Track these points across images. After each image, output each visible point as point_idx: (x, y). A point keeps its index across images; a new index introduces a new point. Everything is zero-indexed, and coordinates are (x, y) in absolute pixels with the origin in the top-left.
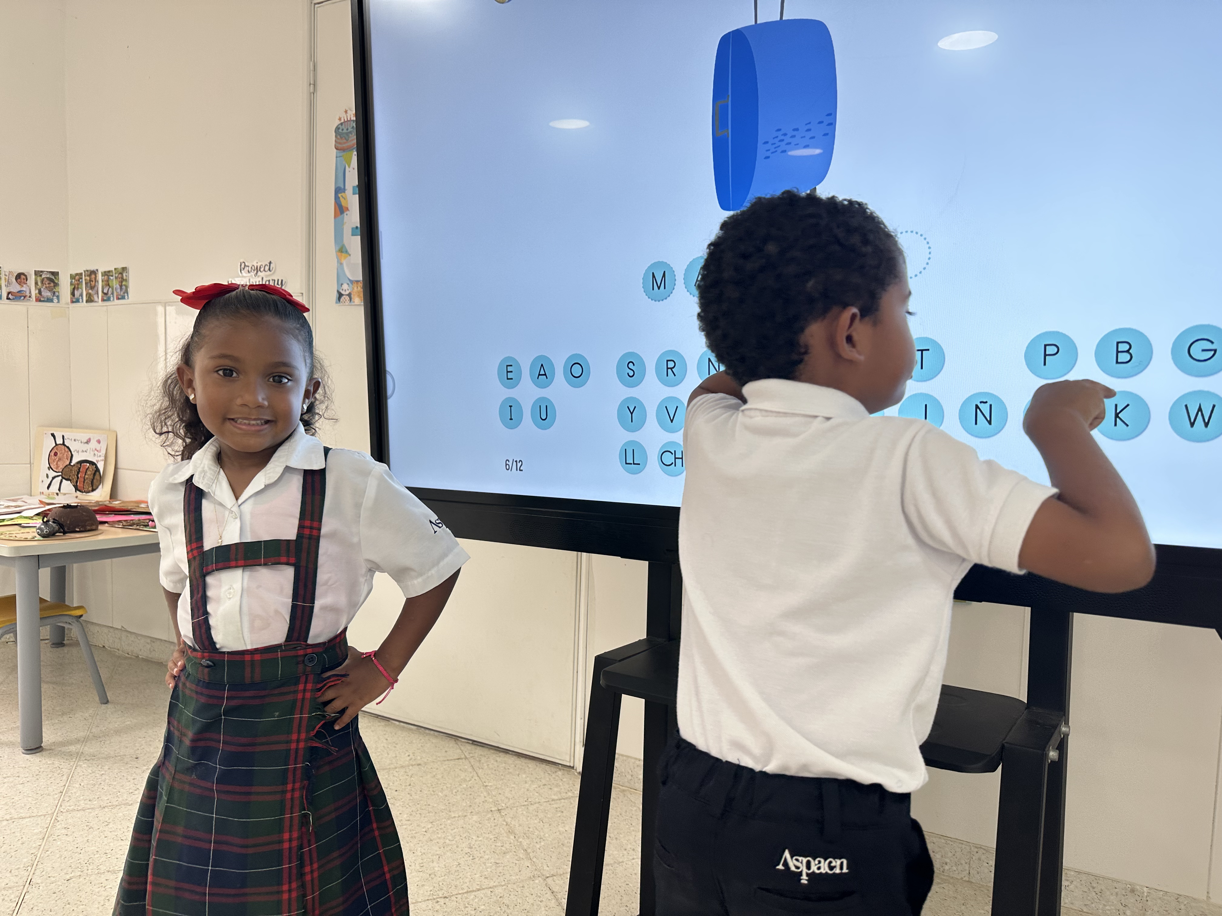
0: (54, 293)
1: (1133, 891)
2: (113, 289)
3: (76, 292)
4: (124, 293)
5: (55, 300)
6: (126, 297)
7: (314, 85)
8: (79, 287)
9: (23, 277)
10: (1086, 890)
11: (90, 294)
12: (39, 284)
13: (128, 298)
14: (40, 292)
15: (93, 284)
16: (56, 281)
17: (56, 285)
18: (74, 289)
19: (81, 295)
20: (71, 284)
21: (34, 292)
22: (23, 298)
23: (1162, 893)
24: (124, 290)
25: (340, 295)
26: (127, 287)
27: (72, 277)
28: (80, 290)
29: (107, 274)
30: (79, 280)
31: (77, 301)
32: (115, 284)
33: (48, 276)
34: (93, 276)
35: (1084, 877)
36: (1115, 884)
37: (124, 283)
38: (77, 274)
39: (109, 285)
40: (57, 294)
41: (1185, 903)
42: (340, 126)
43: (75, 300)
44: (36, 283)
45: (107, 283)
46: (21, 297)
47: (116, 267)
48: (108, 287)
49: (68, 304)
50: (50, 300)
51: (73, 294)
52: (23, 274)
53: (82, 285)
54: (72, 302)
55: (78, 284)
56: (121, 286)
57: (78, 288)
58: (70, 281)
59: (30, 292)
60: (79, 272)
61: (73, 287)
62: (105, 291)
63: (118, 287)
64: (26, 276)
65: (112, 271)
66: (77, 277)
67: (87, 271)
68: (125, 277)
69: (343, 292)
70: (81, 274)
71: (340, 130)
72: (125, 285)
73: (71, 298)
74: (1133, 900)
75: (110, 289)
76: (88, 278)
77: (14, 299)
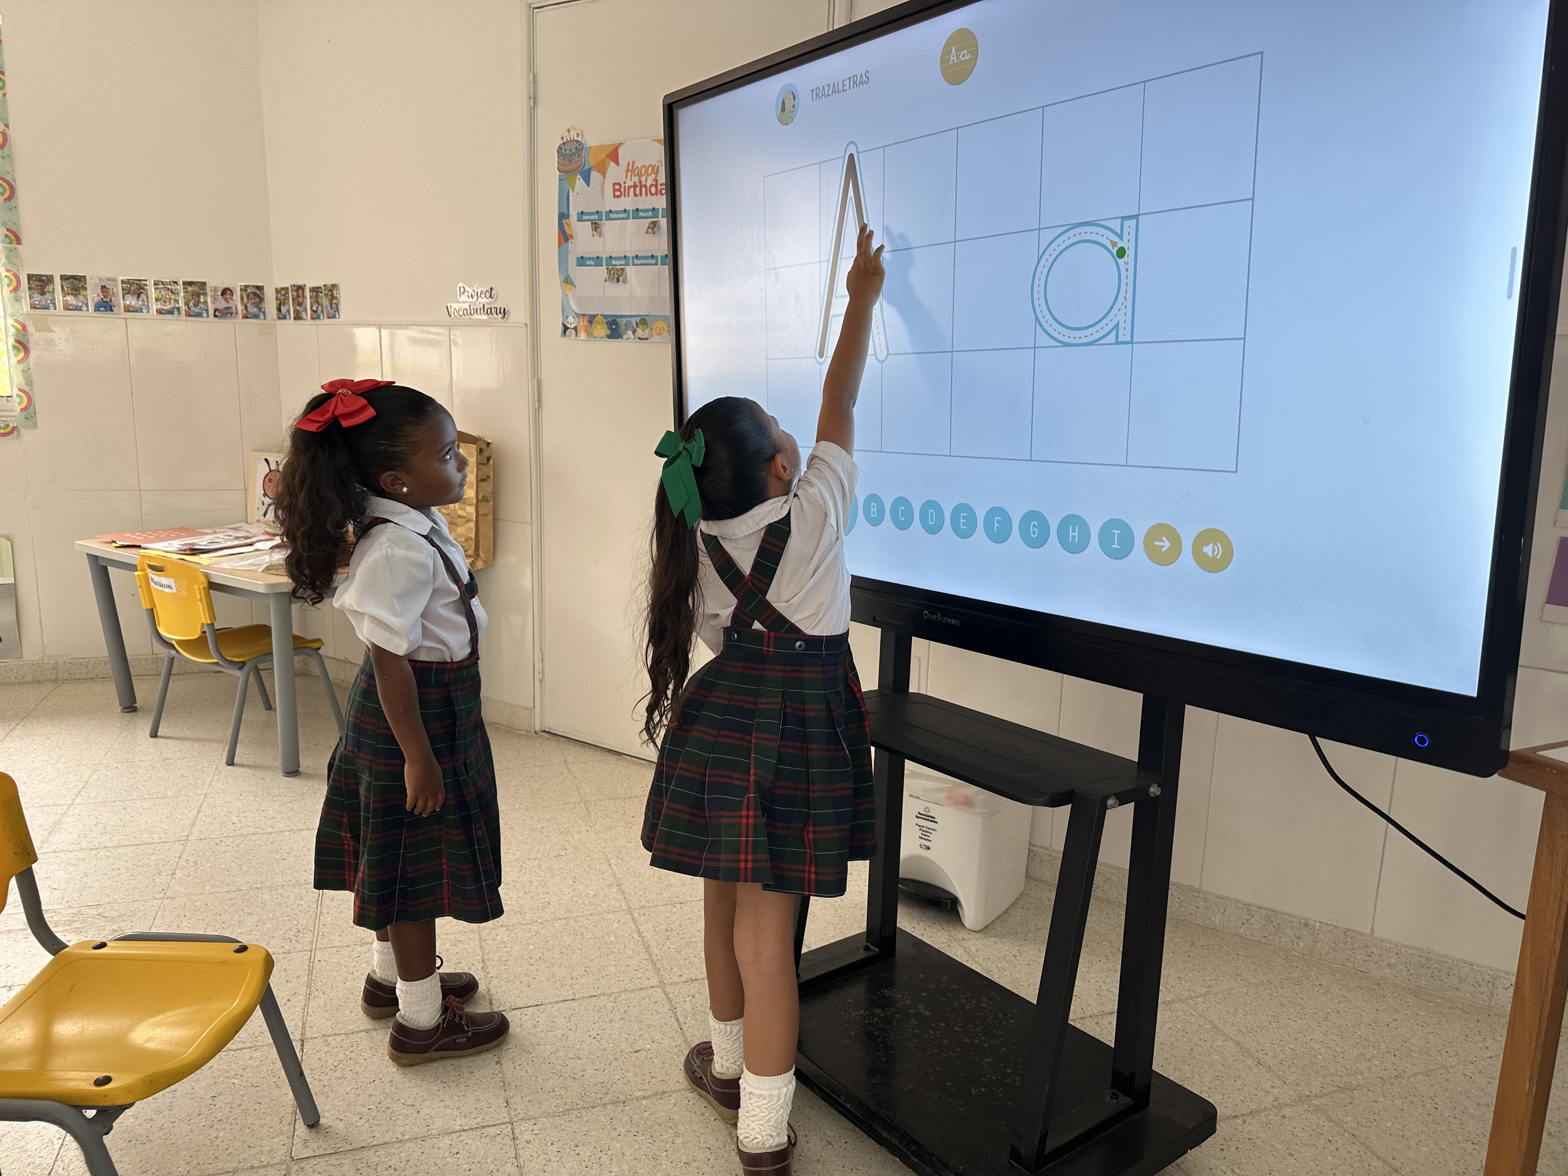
0: (260, 309)
1: (1306, 925)
2: (322, 306)
3: (282, 307)
4: (335, 312)
5: (262, 316)
6: (337, 316)
7: (534, 99)
8: (286, 302)
9: (228, 292)
10: (1266, 923)
11: (298, 311)
12: (245, 299)
13: (339, 318)
14: (246, 307)
15: (300, 300)
16: (261, 296)
17: (262, 300)
18: (280, 305)
19: (288, 311)
20: (277, 299)
21: (240, 308)
22: (229, 315)
23: (1332, 927)
24: (335, 309)
25: (566, 329)
26: (337, 305)
27: (277, 291)
28: (287, 306)
29: (315, 290)
30: (285, 295)
31: (284, 318)
32: (325, 302)
33: (253, 291)
34: (300, 292)
35: (1264, 912)
36: (1292, 919)
37: (334, 301)
38: (282, 289)
39: (318, 302)
40: (263, 309)
41: (1351, 936)
42: (562, 146)
43: (281, 317)
44: (242, 298)
45: (316, 300)
46: (228, 314)
47: (325, 283)
48: (317, 305)
49: (275, 321)
50: (256, 316)
51: (279, 310)
52: (228, 289)
53: (289, 300)
54: (279, 318)
55: (284, 299)
56: (331, 304)
57: (284, 304)
58: (275, 295)
59: (236, 309)
60: (284, 286)
61: (279, 302)
62: (314, 308)
63: (329, 305)
64: (231, 291)
65: (321, 287)
66: (283, 292)
67: (294, 286)
68: (335, 295)
69: (568, 325)
70: (287, 289)
71: (563, 151)
72: (336, 304)
73: (277, 315)
74: (1306, 933)
75: (320, 307)
76: (295, 294)
77: (221, 317)
